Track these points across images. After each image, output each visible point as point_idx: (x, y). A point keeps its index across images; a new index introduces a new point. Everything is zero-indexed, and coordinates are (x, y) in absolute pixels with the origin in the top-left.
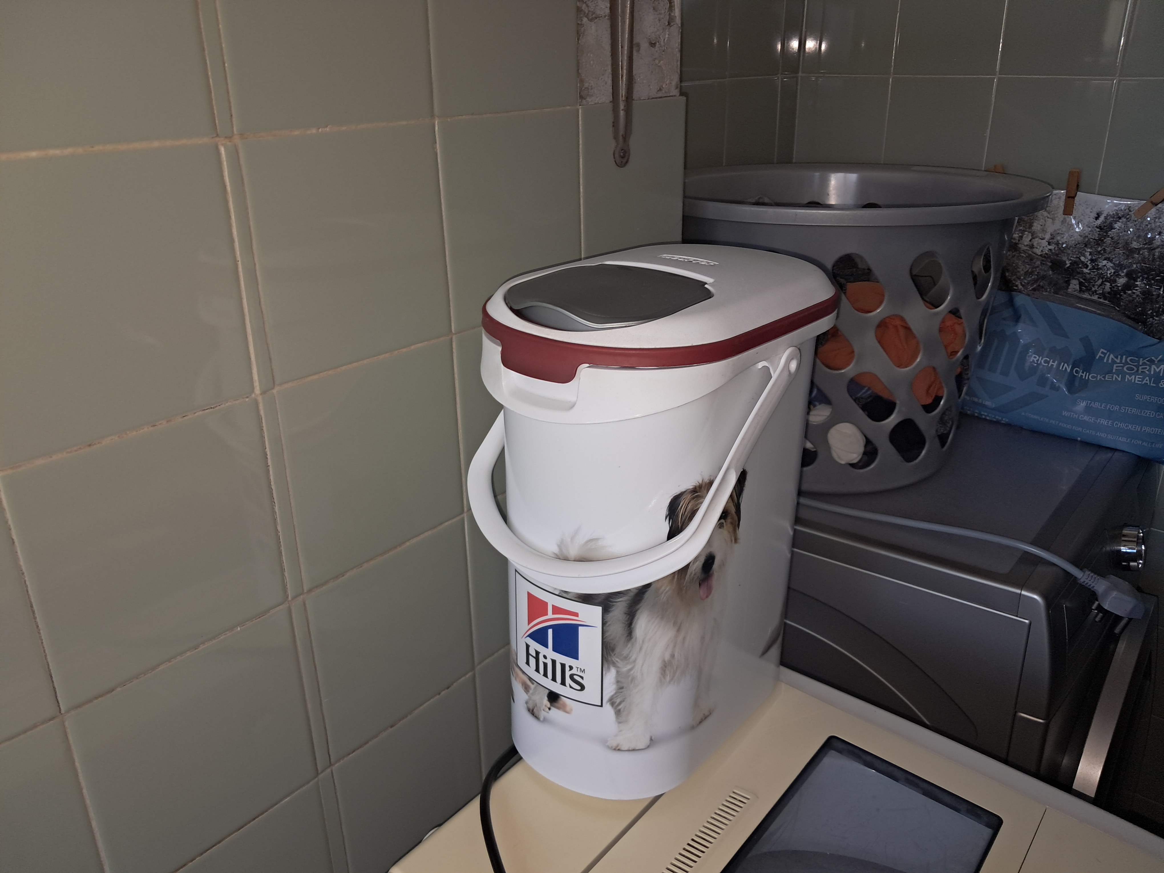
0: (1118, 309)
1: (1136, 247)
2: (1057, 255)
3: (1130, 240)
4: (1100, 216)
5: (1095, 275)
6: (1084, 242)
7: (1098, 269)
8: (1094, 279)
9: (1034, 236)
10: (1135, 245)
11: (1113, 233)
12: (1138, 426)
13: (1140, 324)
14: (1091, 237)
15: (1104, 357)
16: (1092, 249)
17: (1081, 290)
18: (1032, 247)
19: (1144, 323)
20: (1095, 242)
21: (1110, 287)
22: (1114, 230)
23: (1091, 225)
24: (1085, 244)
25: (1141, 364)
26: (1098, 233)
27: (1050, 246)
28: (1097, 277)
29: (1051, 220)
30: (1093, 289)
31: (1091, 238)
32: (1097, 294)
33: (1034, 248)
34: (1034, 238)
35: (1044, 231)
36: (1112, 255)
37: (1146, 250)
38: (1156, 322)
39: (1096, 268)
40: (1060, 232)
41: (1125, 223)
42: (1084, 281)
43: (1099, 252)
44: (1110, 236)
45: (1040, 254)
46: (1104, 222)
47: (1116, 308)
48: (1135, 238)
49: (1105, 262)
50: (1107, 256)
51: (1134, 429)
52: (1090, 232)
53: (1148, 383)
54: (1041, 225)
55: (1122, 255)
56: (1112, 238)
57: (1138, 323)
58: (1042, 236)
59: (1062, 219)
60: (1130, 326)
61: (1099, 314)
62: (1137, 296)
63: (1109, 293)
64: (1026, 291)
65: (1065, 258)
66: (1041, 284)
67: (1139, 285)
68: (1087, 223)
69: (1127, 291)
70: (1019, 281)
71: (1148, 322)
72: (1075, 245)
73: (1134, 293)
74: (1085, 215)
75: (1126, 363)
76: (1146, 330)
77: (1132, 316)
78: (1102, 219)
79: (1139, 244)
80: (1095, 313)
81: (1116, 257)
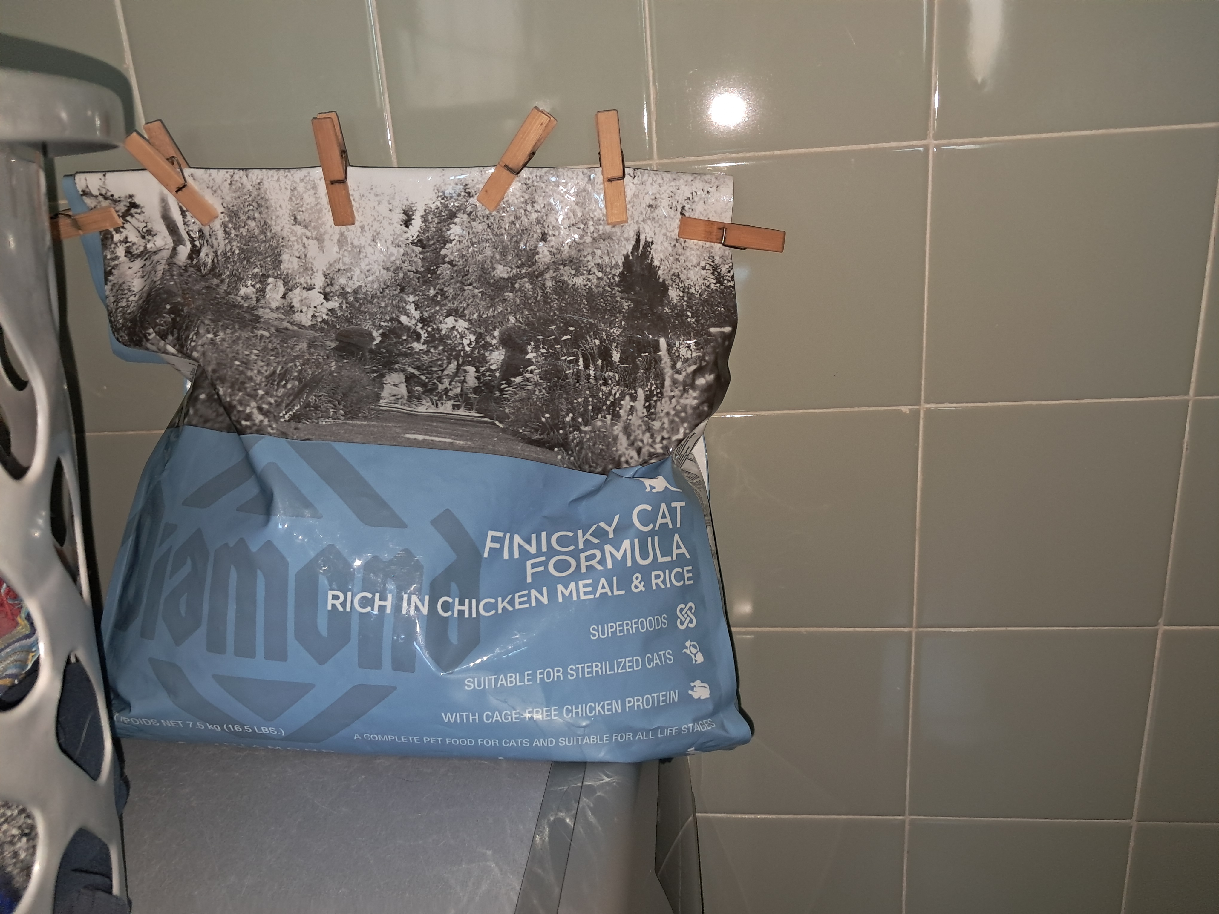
0: (501, 426)
1: (505, 276)
2: (348, 320)
3: (488, 262)
4: (413, 217)
5: (440, 354)
6: (396, 281)
7: (441, 339)
8: (440, 362)
9: (291, 284)
10: (501, 271)
11: (450, 251)
12: (614, 702)
13: (556, 449)
14: (410, 268)
15: (502, 547)
16: (417, 295)
17: (412, 397)
18: (290, 309)
19: (564, 445)
20: (419, 278)
21: (477, 374)
22: (450, 245)
23: (402, 241)
24: (398, 285)
25: (581, 546)
26: (421, 256)
27: (330, 302)
28: (445, 358)
29: (315, 241)
30: (441, 387)
31: (410, 271)
32: (449, 398)
33: (294, 312)
34: (291, 290)
35: (307, 269)
36: (461, 303)
37: (526, 280)
38: (588, 436)
39: (436, 338)
40: (340, 266)
41: (468, 225)
42: (417, 373)
43: (433, 299)
44: (447, 259)
45: (310, 323)
46: (424, 229)
47: (497, 423)
48: (498, 257)
49: (450, 321)
50: (450, 305)
51: (608, 710)
52: (404, 258)
53: (606, 593)
54: (299, 258)
55: (481, 299)
56: (451, 263)
57: (551, 448)
58: (307, 283)
59: (336, 237)
60: (536, 460)
61: (462, 449)
62: (536, 384)
63: (476, 390)
64: (274, 426)
65: (367, 326)
66: (312, 399)
67: (534, 360)
68: (391, 239)
69: (512, 379)
70: (253, 404)
71: (573, 441)
72: (381, 293)
73: (528, 380)
74: (380, 218)
75: (552, 553)
76: (572, 458)
77: (536, 436)
78: (417, 223)
79: (509, 269)
80: (451, 447)
81: (468, 305)
